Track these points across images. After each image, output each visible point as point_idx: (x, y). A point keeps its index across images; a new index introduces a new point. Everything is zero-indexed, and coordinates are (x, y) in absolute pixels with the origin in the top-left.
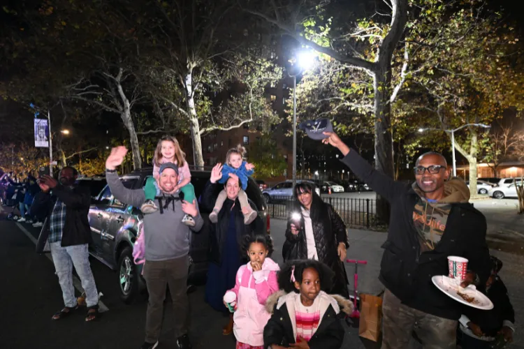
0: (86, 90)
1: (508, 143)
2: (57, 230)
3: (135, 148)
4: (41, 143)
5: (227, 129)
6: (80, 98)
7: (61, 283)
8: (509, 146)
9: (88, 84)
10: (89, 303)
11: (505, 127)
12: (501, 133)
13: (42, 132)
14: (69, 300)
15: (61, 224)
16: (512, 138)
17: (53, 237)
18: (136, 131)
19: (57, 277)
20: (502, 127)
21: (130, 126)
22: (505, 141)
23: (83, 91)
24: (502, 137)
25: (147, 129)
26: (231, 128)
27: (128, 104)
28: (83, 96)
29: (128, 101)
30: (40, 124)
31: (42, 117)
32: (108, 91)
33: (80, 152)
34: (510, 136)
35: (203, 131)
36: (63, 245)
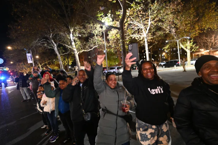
0: (41, 42)
1: (214, 41)
2: (20, 85)
3: (60, 60)
4: (30, 61)
5: (88, 51)
6: (40, 45)
7: (23, 95)
8: (215, 42)
9: (41, 39)
10: (28, 98)
11: (212, 34)
12: (211, 37)
13: (30, 58)
14: (24, 98)
15: (21, 84)
16: (216, 39)
17: (20, 86)
18: (60, 54)
19: (21, 94)
20: (211, 34)
21: (57, 53)
22: (213, 40)
23: (40, 43)
24: (211, 39)
25: (63, 53)
26: (90, 50)
27: (55, 45)
28: (40, 44)
29: (55, 44)
30: (29, 55)
31: (29, 53)
32: (48, 41)
33: (47, 62)
34: (215, 37)
35: (79, 52)
36: (22, 87)
